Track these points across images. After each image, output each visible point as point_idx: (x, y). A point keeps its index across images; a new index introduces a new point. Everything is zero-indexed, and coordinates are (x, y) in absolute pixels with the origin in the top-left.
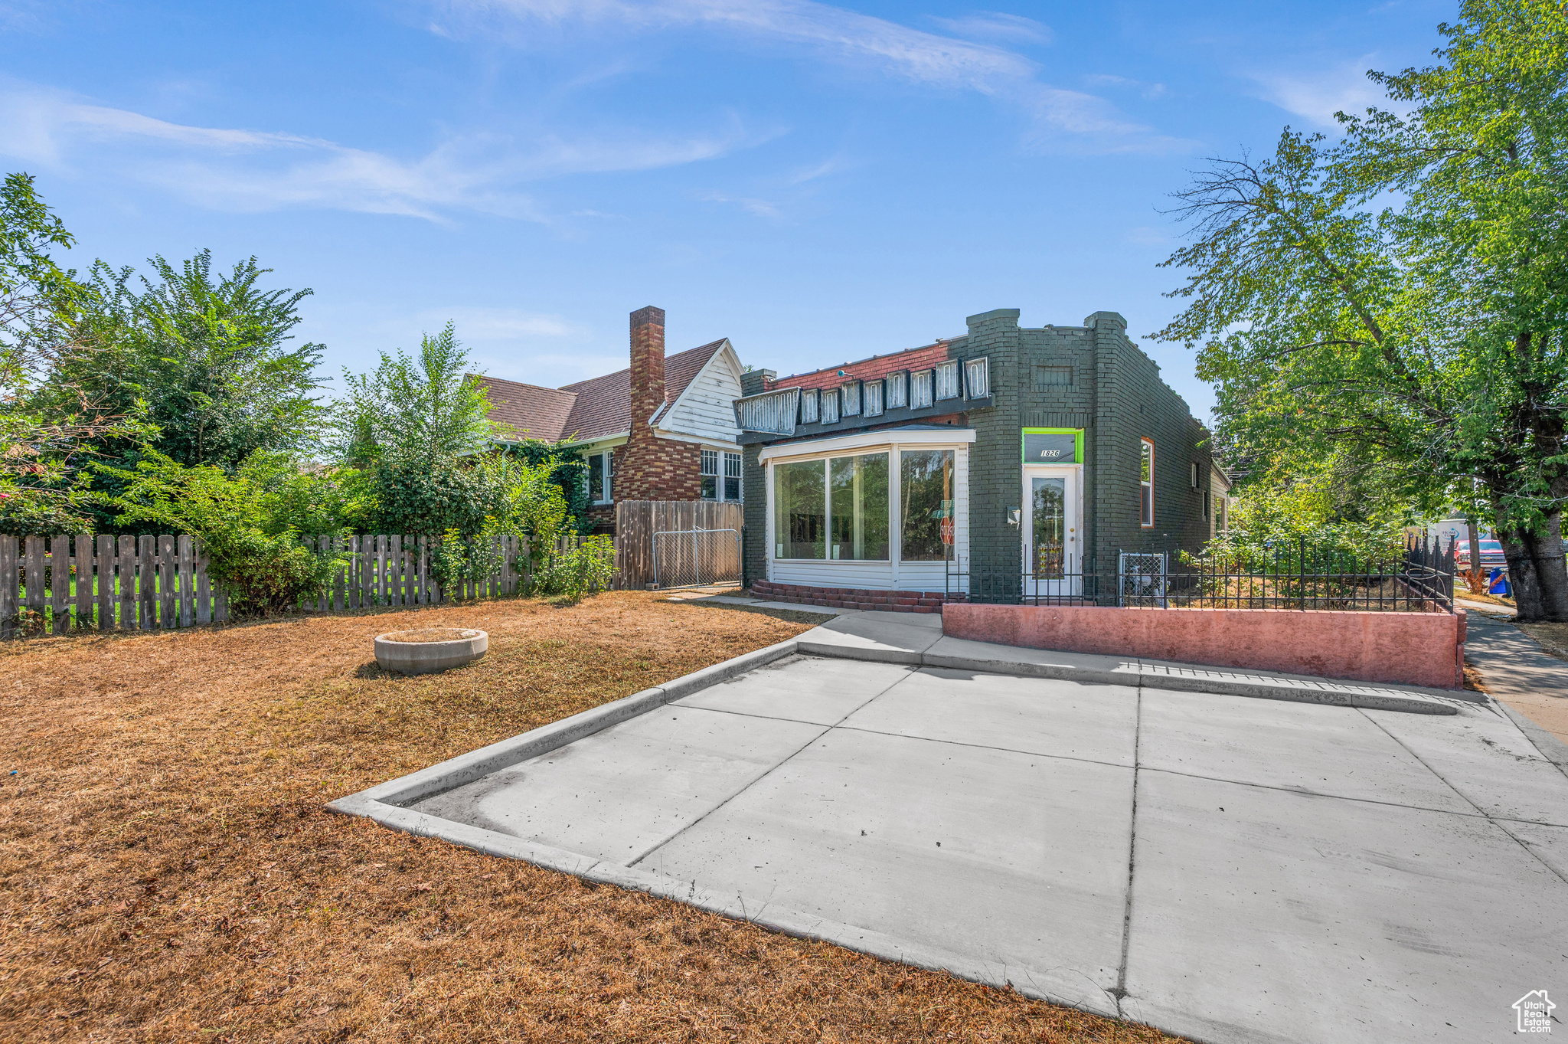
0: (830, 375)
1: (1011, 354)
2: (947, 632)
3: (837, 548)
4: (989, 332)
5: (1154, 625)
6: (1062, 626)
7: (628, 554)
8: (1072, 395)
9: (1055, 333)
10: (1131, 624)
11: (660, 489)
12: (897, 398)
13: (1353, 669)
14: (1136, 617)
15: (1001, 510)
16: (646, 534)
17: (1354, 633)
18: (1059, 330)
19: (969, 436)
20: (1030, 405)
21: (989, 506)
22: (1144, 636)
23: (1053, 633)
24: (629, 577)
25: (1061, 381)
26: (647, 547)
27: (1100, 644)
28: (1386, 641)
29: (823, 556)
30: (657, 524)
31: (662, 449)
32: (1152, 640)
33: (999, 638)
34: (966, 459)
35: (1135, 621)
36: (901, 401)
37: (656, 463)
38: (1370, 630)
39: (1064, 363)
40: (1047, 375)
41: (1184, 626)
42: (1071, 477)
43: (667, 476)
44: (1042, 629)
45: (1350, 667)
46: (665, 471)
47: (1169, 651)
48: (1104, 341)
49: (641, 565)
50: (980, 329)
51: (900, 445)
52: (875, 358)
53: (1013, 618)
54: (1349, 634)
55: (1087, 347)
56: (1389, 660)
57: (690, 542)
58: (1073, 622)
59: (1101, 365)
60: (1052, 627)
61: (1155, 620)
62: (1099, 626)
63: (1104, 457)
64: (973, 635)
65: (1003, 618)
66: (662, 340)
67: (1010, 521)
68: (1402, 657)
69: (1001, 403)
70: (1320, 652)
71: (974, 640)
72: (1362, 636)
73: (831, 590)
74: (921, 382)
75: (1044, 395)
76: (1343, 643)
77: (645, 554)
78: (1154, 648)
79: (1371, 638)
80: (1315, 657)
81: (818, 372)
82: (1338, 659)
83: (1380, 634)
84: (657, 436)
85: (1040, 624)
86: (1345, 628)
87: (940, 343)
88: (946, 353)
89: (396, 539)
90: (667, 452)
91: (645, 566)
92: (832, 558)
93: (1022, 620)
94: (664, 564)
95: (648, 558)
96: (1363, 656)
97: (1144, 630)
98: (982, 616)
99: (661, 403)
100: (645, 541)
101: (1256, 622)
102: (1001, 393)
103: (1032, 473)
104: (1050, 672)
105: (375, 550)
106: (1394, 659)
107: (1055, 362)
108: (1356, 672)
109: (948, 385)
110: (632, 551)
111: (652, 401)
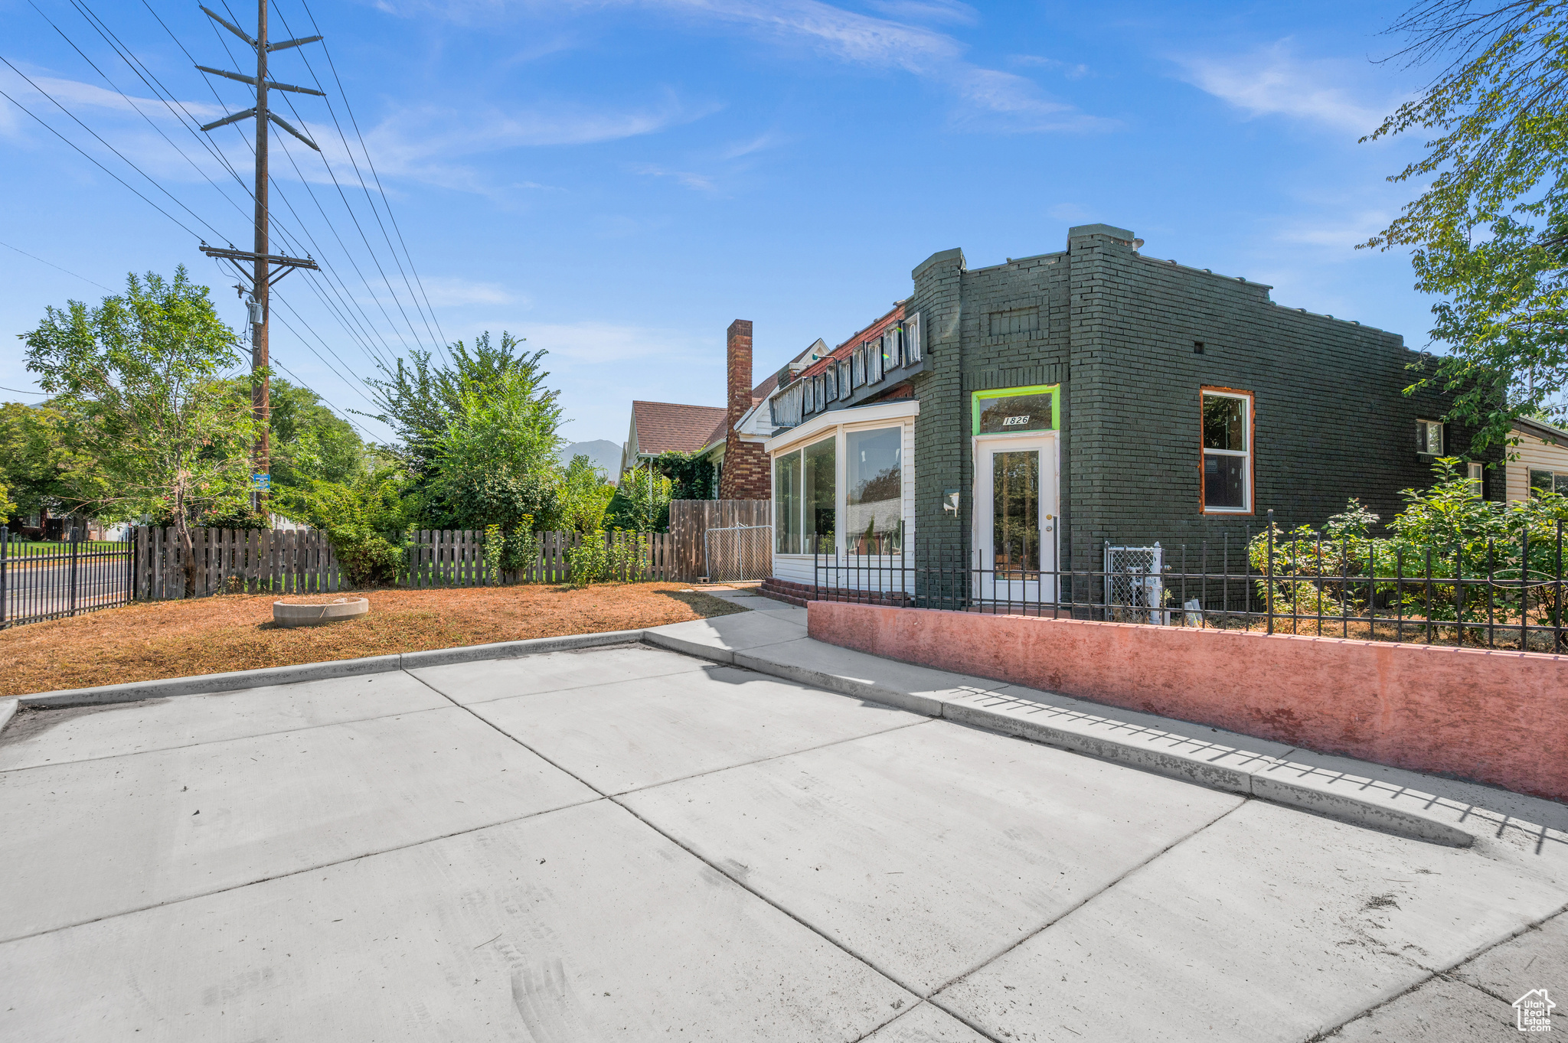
1: (950, 304)
2: (814, 634)
3: (808, 542)
4: (929, 282)
5: (1032, 640)
6: (922, 635)
7: (678, 550)
8: (1039, 343)
9: (1015, 267)
10: (1003, 636)
11: (746, 490)
12: (859, 377)
13: (1357, 741)
14: (1010, 629)
16: (698, 531)
17: (1361, 678)
18: (1019, 263)
19: (909, 409)
20: (980, 362)
22: (1020, 655)
23: (912, 643)
24: (681, 571)
25: (1025, 326)
26: (700, 543)
27: (965, 661)
28: (1427, 698)
29: (799, 551)
30: (711, 521)
31: (749, 452)
32: (1030, 662)
33: (858, 644)
34: (913, 436)
35: (1008, 634)
36: (862, 380)
37: (741, 466)
38: (1394, 675)
39: (1025, 303)
40: (1005, 323)
41: (1073, 645)
42: (1046, 445)
43: (755, 477)
44: (901, 637)
45: (1350, 734)
46: (752, 473)
47: (1052, 679)
48: (1081, 265)
49: (693, 560)
50: (923, 280)
51: (844, 426)
52: (855, 336)
53: (873, 620)
54: (1348, 679)
55: (1060, 278)
56: (1434, 732)
57: (749, 539)
58: (935, 630)
59: (1076, 299)
60: (912, 635)
61: (1034, 634)
62: (965, 637)
63: (1082, 419)
64: (834, 639)
65: (862, 621)
66: (750, 350)
67: (946, 507)
68: (1465, 730)
69: (939, 365)
70: (1291, 703)
71: (834, 644)
72: (1376, 685)
74: (877, 353)
75: (999, 348)
76: (1337, 692)
77: (698, 549)
78: (1033, 673)
79: (1394, 689)
80: (1283, 711)
82: (1327, 720)
83: (1413, 685)
84: (741, 440)
85: (900, 630)
86: (1341, 667)
87: (898, 306)
89: (468, 533)
90: (754, 455)
91: (697, 560)
92: (805, 552)
93: (881, 624)
94: (719, 559)
95: (701, 554)
96: (1377, 720)
97: (1020, 647)
98: (842, 617)
99: (747, 409)
100: (697, 537)
101: (1181, 647)
102: (938, 353)
103: (986, 448)
104: (846, 687)
105: (453, 542)
106: (1446, 732)
107: (1014, 305)
108: (1363, 747)
109: (892, 352)
110: (684, 546)
111: (738, 408)
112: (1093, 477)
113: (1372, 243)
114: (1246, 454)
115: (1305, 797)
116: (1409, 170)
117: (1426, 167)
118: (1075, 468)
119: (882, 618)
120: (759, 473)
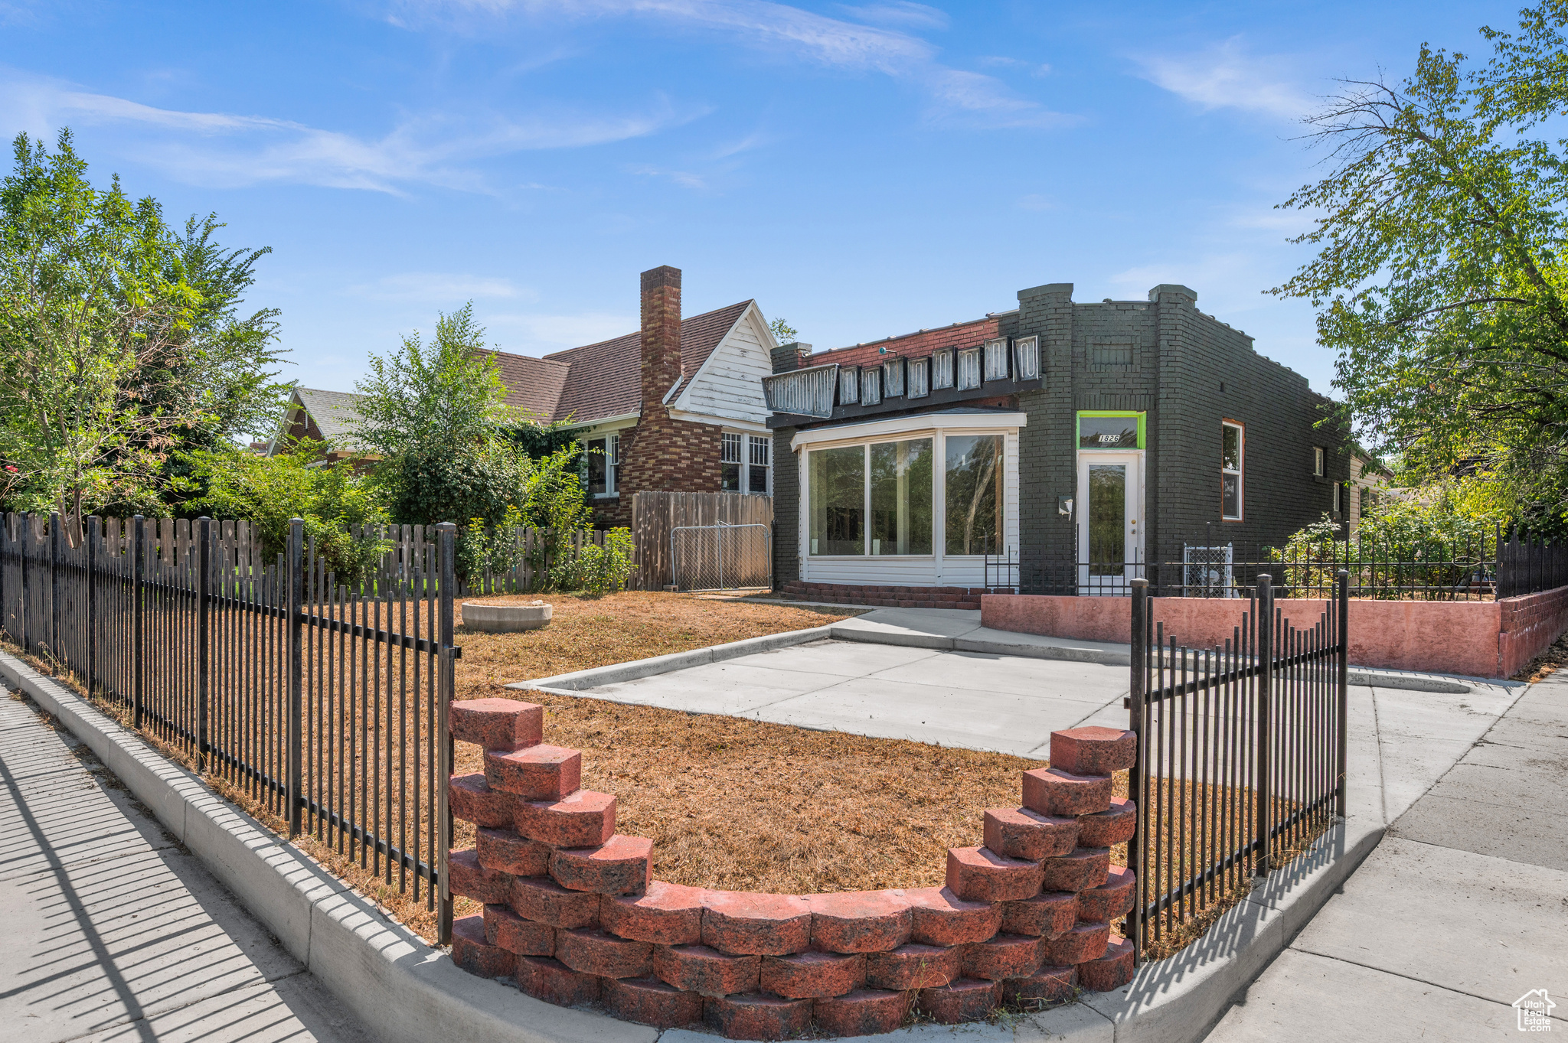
0: (872, 350)
1: (1064, 332)
2: (985, 624)
3: (877, 542)
4: (1041, 308)
5: (1194, 614)
6: (1101, 616)
7: (644, 551)
8: (1133, 375)
9: (1113, 308)
10: (1171, 613)
11: (676, 479)
12: (943, 377)
13: (1394, 658)
14: (1177, 607)
15: (1053, 500)
16: (664, 530)
17: (1397, 622)
18: (1118, 304)
19: (1020, 419)
20: (1085, 386)
21: (1040, 496)
22: (1185, 626)
23: (1092, 623)
24: (646, 577)
25: (1120, 359)
26: (665, 545)
28: (1428, 629)
29: (862, 552)
30: (676, 517)
31: (678, 433)
32: (1193, 630)
33: (1037, 629)
34: (1017, 445)
35: (1175, 611)
36: (948, 382)
37: (671, 449)
38: (1412, 618)
39: (1123, 340)
40: (1105, 354)
41: (1225, 616)
42: (1133, 464)
43: (683, 464)
44: (1080, 620)
45: (1391, 655)
46: (681, 458)
47: (1209, 641)
48: (1167, 316)
49: (659, 564)
50: (1033, 304)
51: (945, 430)
52: (921, 333)
53: (1053, 608)
54: (1391, 623)
55: (1149, 323)
56: (1431, 648)
57: (712, 540)
58: (1112, 612)
59: (1163, 343)
60: (1092, 617)
61: (1195, 610)
63: (1167, 443)
64: (1012, 626)
65: (1042, 608)
66: (678, 304)
67: (1062, 511)
68: (1444, 645)
69: (1053, 385)
70: (1361, 641)
71: (1012, 631)
72: (1404, 625)
73: (870, 588)
74: (969, 361)
75: (1101, 375)
76: (1386, 630)
77: (663, 552)
78: (1195, 638)
79: (1413, 626)
80: (1356, 646)
81: (859, 347)
82: (1380, 649)
83: (1421, 622)
84: (672, 417)
86: (1387, 616)
87: (990, 318)
88: (996, 329)
89: (418, 528)
90: (683, 436)
91: (662, 565)
92: (872, 554)
93: (1062, 610)
94: (683, 564)
95: (666, 557)
96: (1404, 644)
97: (1185, 620)
98: (1020, 607)
99: (676, 378)
100: (663, 536)
101: (1297, 611)
102: (1053, 374)
103: (1087, 460)
104: (1080, 656)
105: (400, 540)
106: (1436, 647)
107: (1114, 340)
108: (1397, 661)
109: (997, 364)
110: (649, 548)
111: (667, 376)
112: (1175, 490)
113: (1275, 292)
114: (1239, 473)
115: (1397, 682)
116: (1302, 238)
117: (1315, 238)
118: (1162, 482)
119: (1062, 605)
120: (687, 458)
